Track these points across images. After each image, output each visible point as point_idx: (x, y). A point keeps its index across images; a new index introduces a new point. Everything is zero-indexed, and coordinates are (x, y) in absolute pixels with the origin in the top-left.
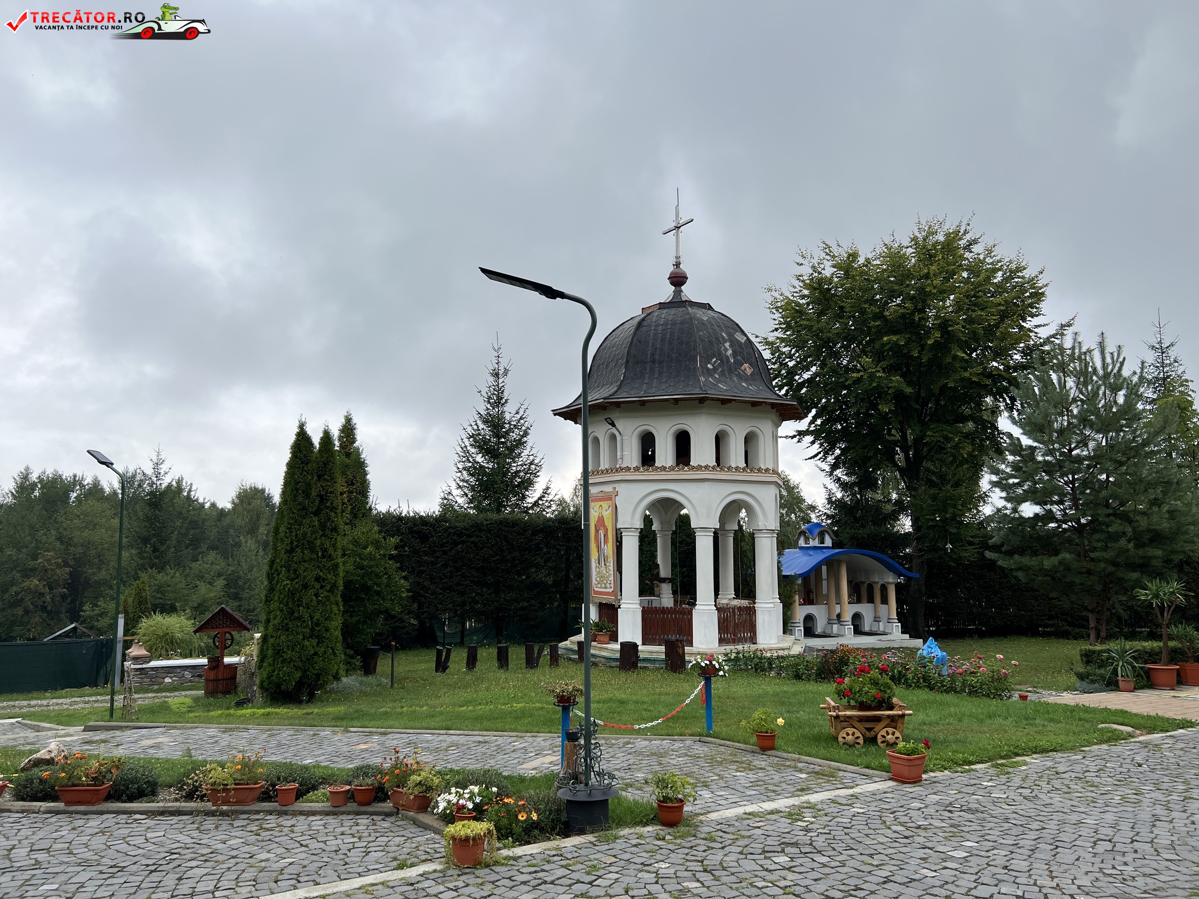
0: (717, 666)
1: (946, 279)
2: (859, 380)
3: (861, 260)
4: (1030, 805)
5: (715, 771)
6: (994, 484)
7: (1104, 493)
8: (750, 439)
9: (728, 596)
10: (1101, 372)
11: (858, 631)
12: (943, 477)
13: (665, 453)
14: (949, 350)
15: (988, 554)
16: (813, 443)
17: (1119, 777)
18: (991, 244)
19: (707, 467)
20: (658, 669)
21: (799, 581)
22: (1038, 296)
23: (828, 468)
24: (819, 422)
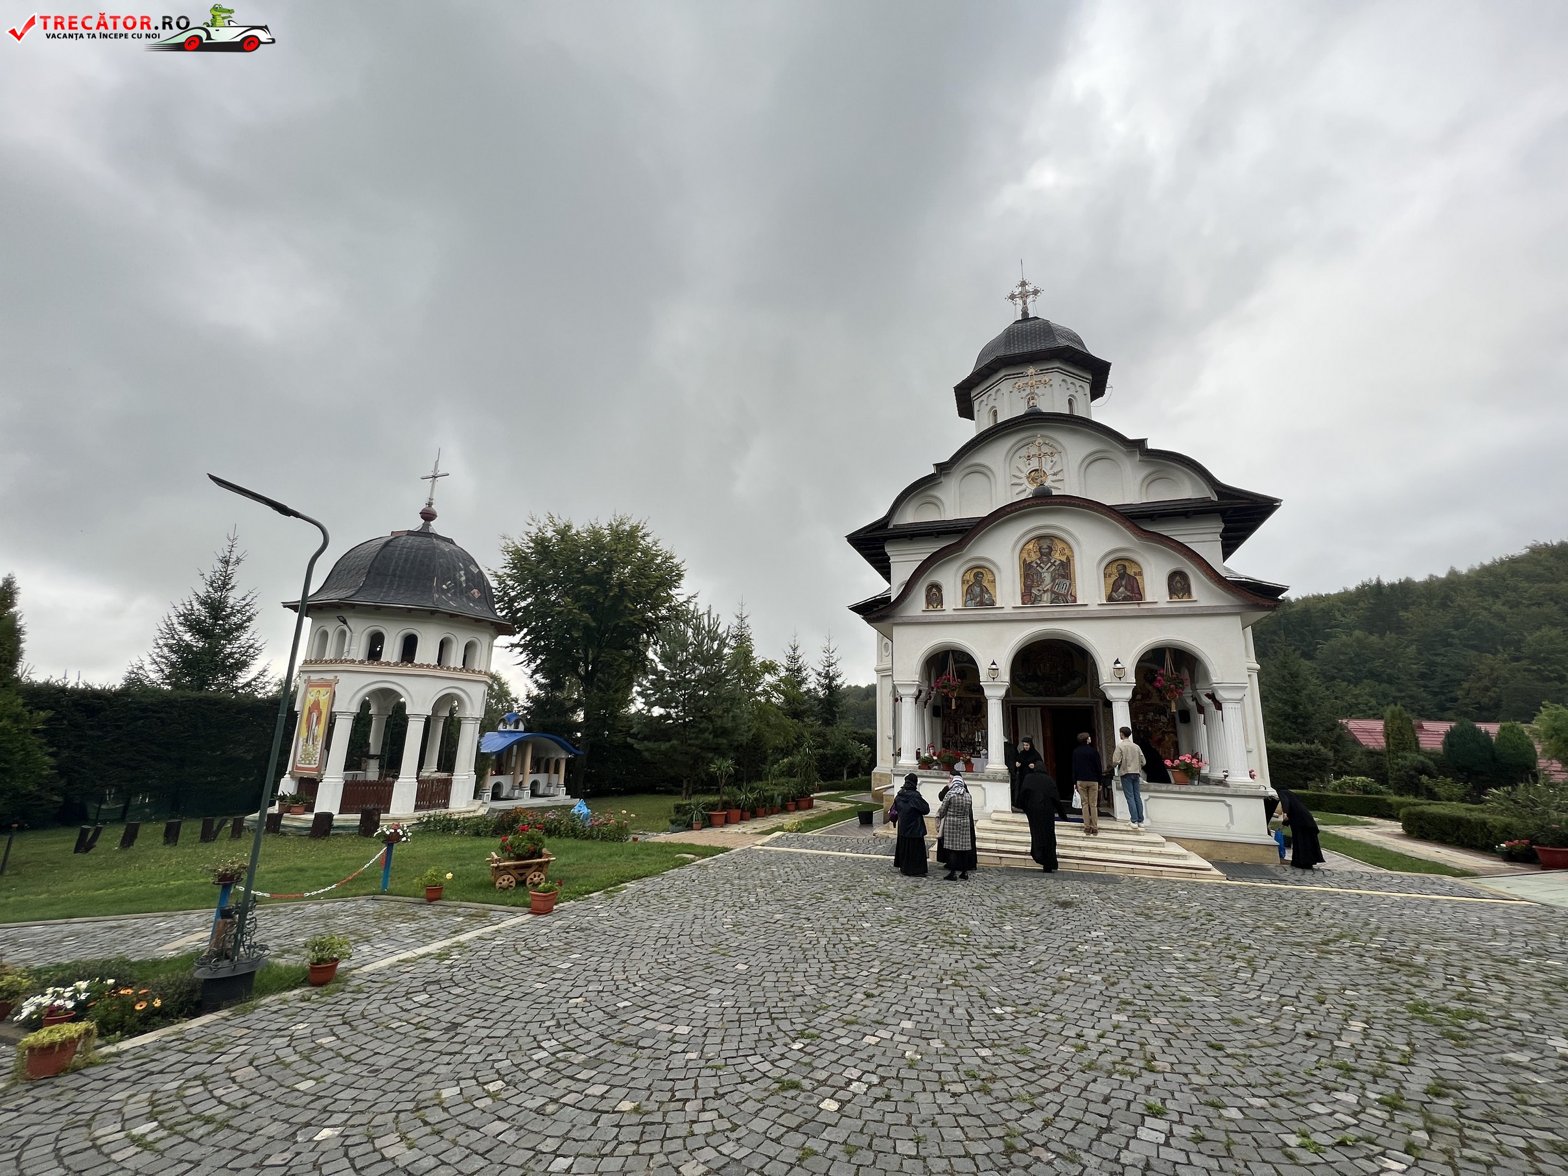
0: (401, 833)
1: (627, 555)
2: (559, 613)
3: (574, 531)
4: (622, 918)
5: (379, 926)
6: (639, 694)
7: (700, 704)
8: (469, 647)
9: (431, 770)
10: (707, 629)
11: (534, 794)
12: (608, 685)
13: (392, 650)
14: (623, 601)
15: (629, 739)
16: (521, 653)
17: (680, 891)
18: (657, 538)
19: (428, 666)
20: (350, 835)
21: (494, 758)
22: (680, 576)
23: (530, 673)
24: (528, 638)
